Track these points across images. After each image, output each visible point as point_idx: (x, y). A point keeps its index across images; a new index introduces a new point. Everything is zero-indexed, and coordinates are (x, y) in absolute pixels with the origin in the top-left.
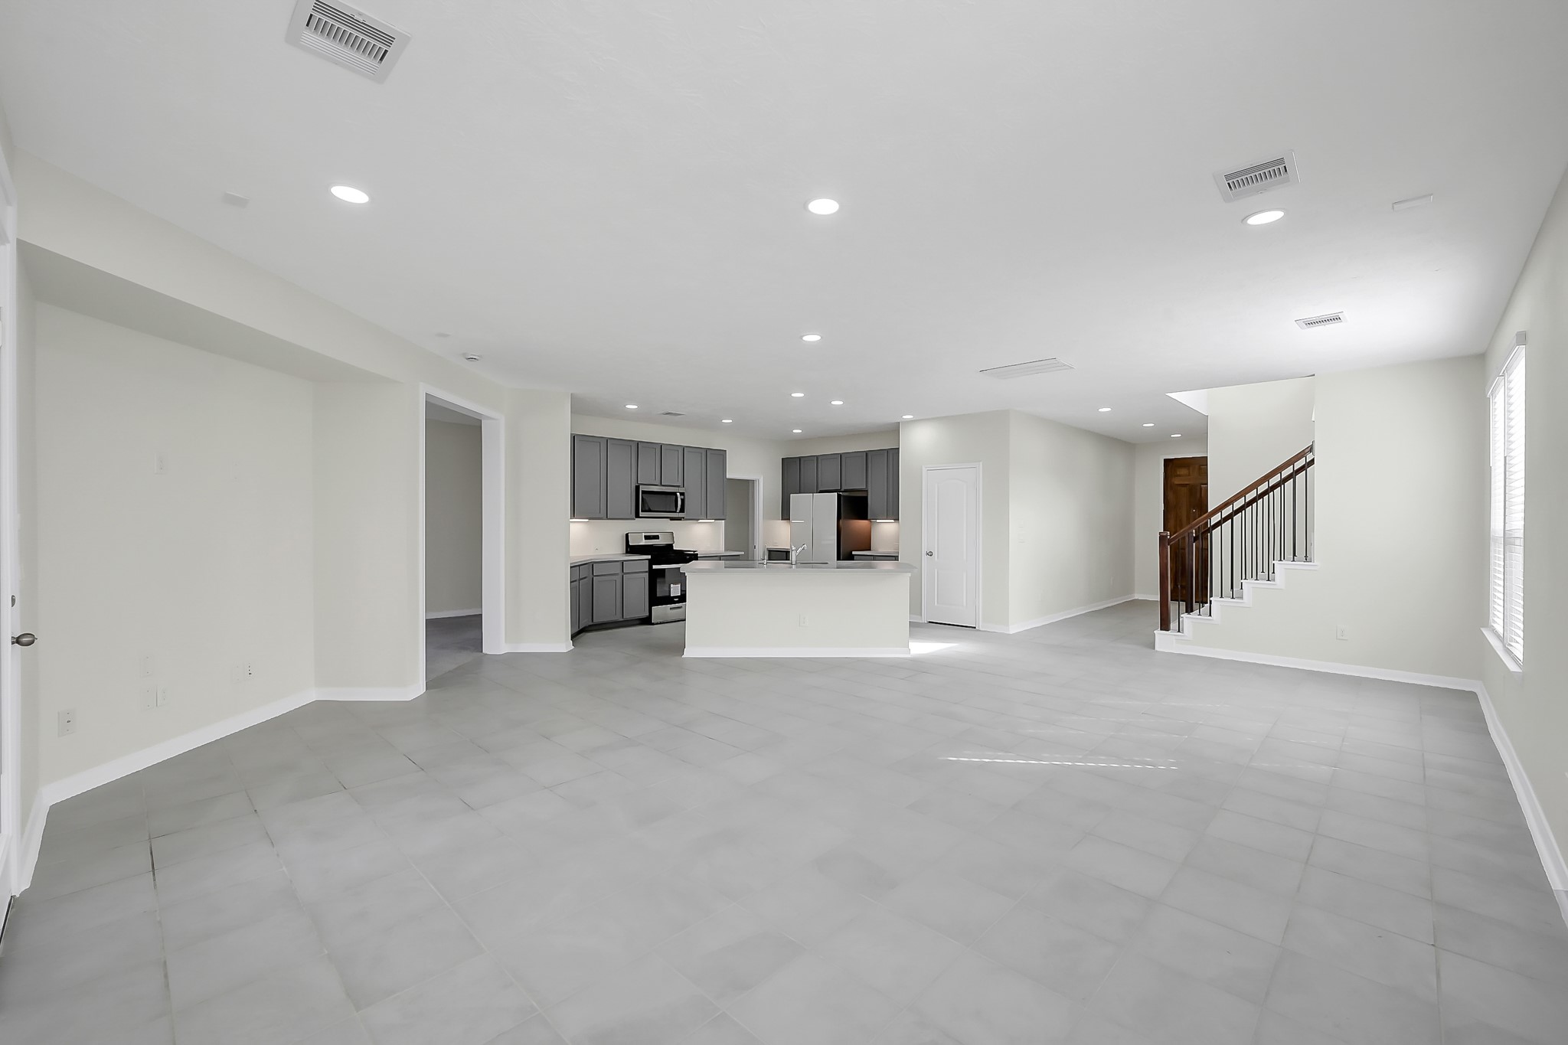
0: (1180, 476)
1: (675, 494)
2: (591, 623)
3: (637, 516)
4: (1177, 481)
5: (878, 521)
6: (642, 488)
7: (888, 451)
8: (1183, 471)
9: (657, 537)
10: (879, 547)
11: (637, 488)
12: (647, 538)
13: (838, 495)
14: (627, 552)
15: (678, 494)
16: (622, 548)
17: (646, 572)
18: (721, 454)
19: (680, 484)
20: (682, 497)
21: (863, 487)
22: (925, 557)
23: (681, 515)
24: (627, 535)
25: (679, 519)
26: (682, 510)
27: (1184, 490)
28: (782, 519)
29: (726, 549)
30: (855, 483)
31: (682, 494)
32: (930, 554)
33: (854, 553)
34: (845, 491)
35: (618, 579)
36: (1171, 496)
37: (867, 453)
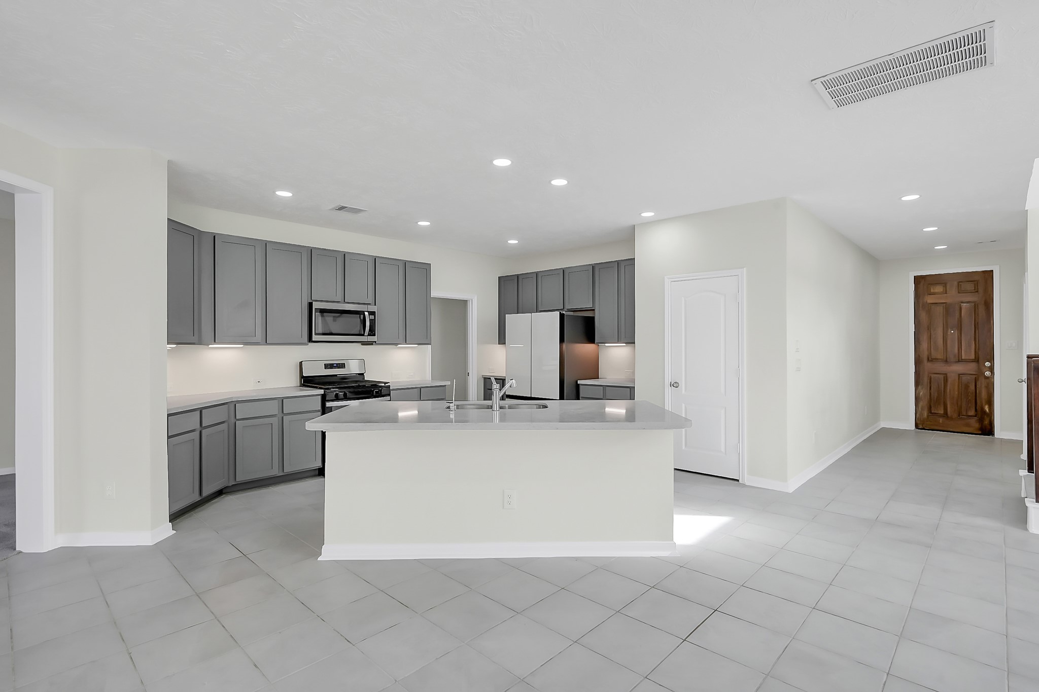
0: (934, 294)
1: (363, 313)
2: (232, 483)
3: (310, 340)
4: (930, 300)
5: (606, 345)
6: (316, 305)
7: (618, 263)
8: (939, 289)
9: (342, 366)
10: (610, 374)
11: (310, 305)
12: (327, 366)
13: (560, 313)
14: (303, 385)
15: (366, 313)
16: (295, 381)
17: (319, 410)
18: (425, 268)
19: (370, 300)
20: (372, 317)
21: (589, 305)
22: (668, 390)
23: (371, 339)
24: (301, 363)
25: (370, 343)
26: (372, 332)
27: (940, 310)
28: (499, 344)
29: (433, 378)
30: (580, 301)
31: (372, 313)
32: (675, 385)
33: (579, 382)
34: (569, 310)
35: (275, 421)
36: (923, 315)
37: (593, 267)
